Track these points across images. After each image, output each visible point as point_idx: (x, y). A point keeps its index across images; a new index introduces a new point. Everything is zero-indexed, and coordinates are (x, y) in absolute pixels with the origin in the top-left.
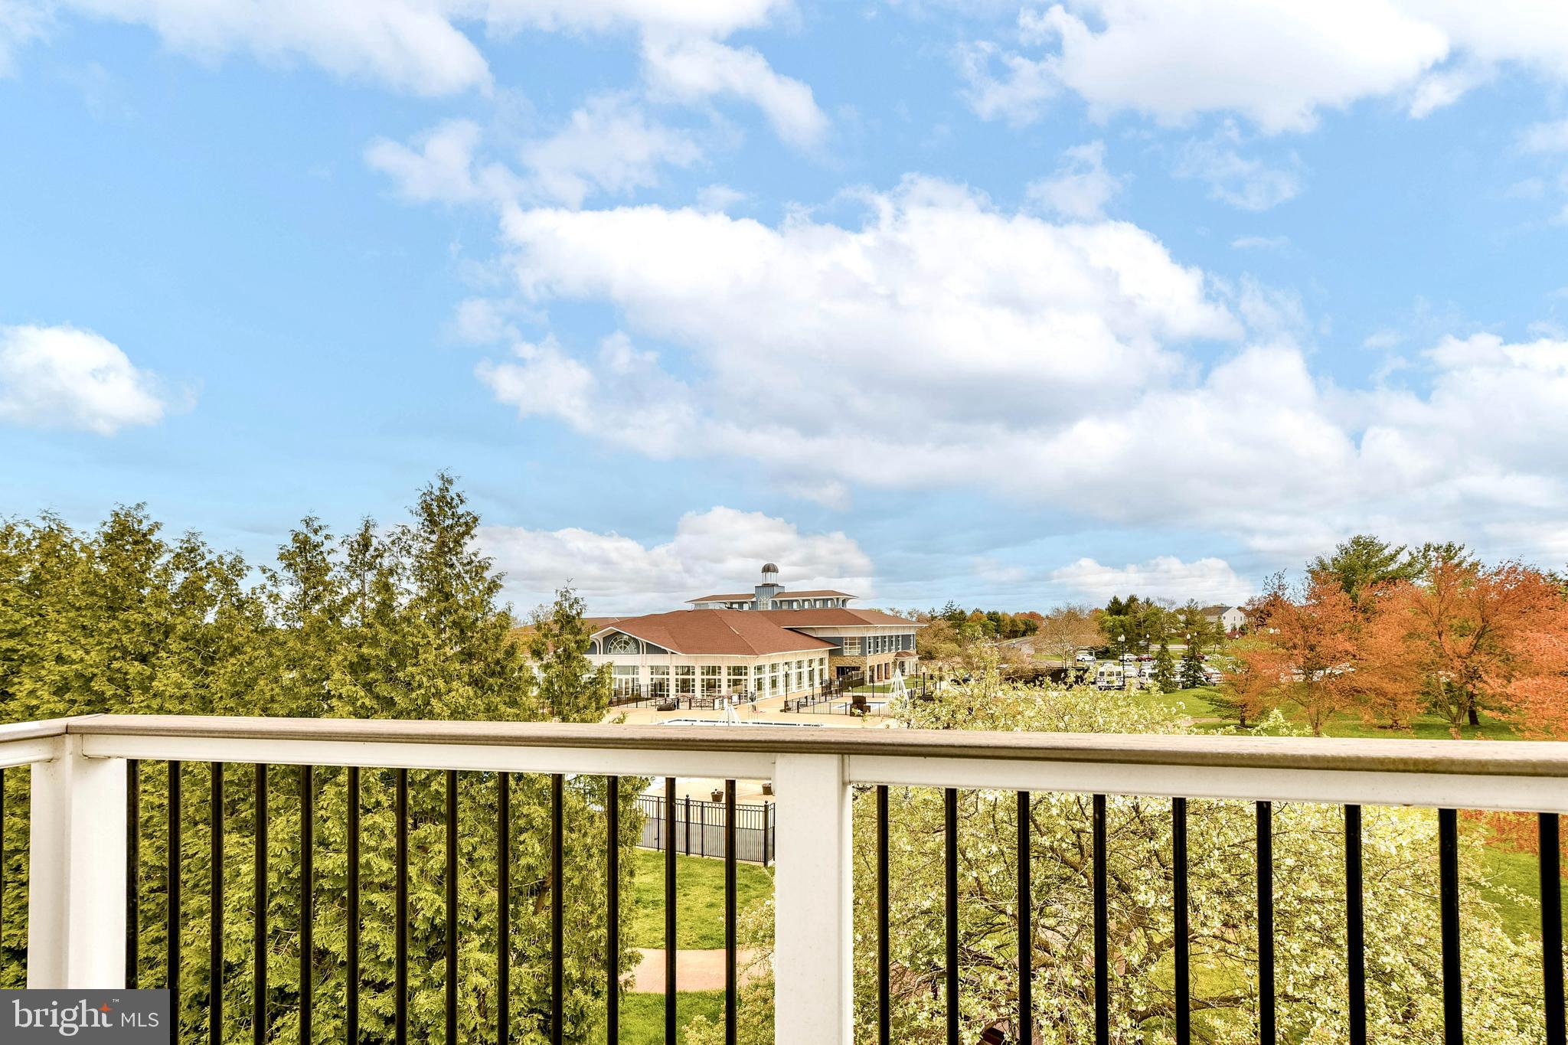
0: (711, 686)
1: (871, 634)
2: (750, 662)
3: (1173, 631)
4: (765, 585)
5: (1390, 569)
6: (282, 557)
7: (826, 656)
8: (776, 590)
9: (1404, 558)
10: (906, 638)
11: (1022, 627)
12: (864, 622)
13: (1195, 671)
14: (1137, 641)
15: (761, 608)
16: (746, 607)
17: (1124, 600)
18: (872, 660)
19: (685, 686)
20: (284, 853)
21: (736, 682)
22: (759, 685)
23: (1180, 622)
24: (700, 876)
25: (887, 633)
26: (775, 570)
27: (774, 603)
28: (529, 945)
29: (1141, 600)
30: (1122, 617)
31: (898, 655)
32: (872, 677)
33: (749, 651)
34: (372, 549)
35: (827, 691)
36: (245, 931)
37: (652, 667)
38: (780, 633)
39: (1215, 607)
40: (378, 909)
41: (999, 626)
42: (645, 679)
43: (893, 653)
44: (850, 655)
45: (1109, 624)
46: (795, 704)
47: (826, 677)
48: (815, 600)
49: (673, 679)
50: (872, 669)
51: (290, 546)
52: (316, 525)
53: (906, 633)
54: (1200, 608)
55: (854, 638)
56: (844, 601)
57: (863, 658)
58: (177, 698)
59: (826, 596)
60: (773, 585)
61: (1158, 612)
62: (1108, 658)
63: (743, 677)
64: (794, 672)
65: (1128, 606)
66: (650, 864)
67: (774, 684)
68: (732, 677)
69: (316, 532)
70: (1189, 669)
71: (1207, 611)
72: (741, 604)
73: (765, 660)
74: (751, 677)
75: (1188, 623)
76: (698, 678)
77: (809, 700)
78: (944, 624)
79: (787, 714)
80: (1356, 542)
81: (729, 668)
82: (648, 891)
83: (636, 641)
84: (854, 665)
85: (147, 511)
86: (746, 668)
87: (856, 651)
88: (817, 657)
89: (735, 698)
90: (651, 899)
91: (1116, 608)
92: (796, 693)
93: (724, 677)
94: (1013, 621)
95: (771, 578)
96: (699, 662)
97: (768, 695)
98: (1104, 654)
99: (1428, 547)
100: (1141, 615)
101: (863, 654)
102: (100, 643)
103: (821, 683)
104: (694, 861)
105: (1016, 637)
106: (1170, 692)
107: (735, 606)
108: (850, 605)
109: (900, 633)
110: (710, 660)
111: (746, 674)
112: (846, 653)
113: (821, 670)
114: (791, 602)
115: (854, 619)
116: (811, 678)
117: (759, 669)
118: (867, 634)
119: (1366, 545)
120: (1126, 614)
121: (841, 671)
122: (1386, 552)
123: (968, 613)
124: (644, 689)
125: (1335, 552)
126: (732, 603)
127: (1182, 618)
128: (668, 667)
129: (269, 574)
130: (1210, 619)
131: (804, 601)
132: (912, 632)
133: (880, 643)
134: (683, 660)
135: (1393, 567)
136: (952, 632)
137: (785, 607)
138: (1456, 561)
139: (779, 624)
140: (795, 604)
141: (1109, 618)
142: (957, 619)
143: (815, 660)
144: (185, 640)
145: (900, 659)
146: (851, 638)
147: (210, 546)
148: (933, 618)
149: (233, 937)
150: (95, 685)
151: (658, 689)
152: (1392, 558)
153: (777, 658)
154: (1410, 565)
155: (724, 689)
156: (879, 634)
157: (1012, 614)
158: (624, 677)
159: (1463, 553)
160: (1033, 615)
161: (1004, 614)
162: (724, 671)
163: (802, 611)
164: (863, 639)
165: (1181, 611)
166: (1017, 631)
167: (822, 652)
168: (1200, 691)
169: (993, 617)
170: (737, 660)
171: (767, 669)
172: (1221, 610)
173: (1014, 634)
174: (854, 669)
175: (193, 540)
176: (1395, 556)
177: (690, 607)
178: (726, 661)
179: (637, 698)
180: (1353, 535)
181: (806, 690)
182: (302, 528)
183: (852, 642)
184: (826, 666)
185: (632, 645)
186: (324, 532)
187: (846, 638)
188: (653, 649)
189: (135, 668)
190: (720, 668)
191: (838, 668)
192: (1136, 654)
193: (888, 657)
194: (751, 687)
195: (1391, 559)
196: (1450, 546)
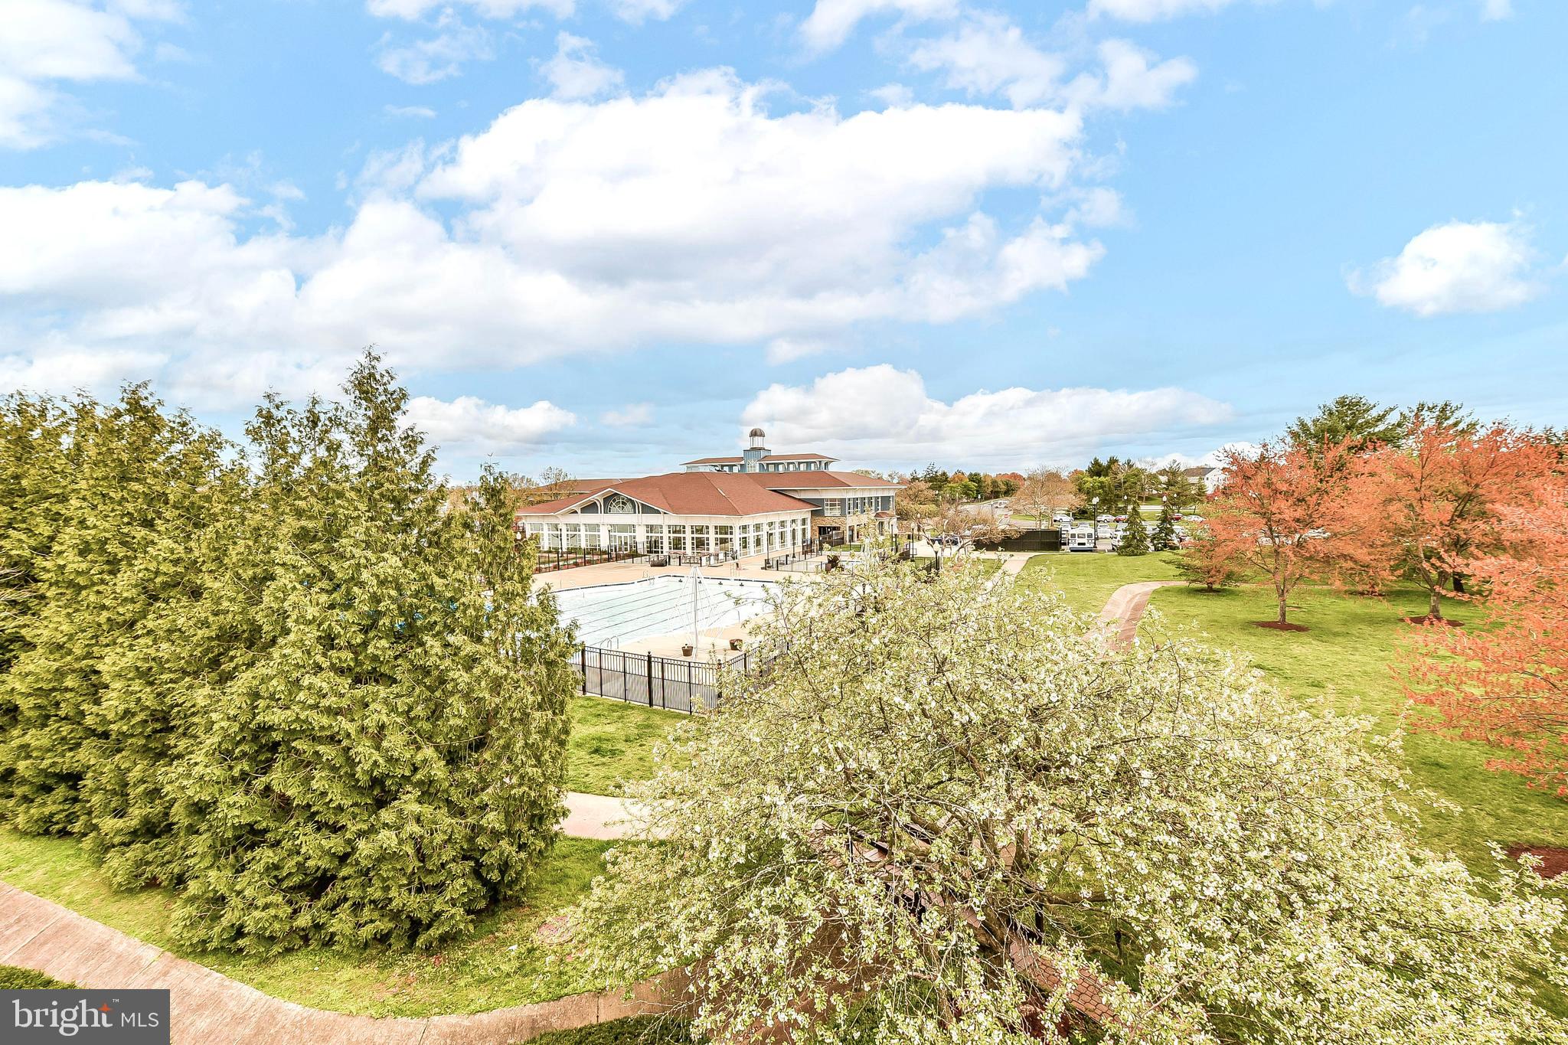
0: (700, 544)
1: (851, 495)
2: (736, 522)
3: (1155, 492)
4: (753, 449)
5: (1377, 430)
6: (248, 432)
7: (808, 516)
8: (763, 454)
9: (1393, 418)
10: (886, 500)
11: (1003, 488)
12: (844, 484)
13: (1166, 534)
14: (1115, 502)
15: (749, 470)
16: (736, 470)
17: (1104, 462)
18: (852, 520)
19: (677, 544)
20: (244, 705)
21: (724, 541)
22: (745, 543)
23: (1161, 483)
24: (658, 727)
25: (866, 495)
26: (762, 435)
27: (761, 465)
28: (463, 798)
29: (1122, 461)
30: (1102, 479)
31: (877, 515)
32: (852, 537)
33: (734, 512)
34: (320, 424)
35: (808, 549)
36: (218, 773)
37: (647, 526)
38: (765, 494)
39: (1198, 468)
40: (324, 760)
41: (980, 486)
42: (641, 537)
43: (872, 515)
44: (831, 516)
45: (1088, 485)
46: (775, 563)
47: (808, 536)
48: (799, 463)
49: (666, 537)
50: (852, 529)
51: (257, 422)
52: (277, 400)
53: (886, 494)
54: (1182, 469)
55: (835, 500)
56: (826, 464)
57: (842, 519)
58: (171, 561)
59: (809, 459)
60: (760, 449)
61: (1138, 474)
62: (1086, 519)
63: (729, 536)
64: (777, 531)
65: (1109, 467)
66: (615, 714)
67: (758, 542)
68: (719, 536)
69: (278, 407)
70: (1160, 532)
71: (1190, 472)
72: (731, 467)
73: (749, 520)
74: (737, 536)
75: (1169, 484)
76: (688, 536)
77: (790, 559)
78: (923, 486)
79: (768, 572)
80: (1342, 403)
81: (716, 527)
82: (608, 740)
83: (632, 502)
84: (834, 525)
85: (151, 388)
86: (731, 527)
87: (837, 512)
88: (799, 517)
89: (721, 556)
90: (610, 747)
91: (1097, 470)
92: (778, 552)
93: (712, 536)
94: (994, 483)
95: (758, 442)
96: (690, 521)
97: (752, 554)
98: (1081, 514)
99: (1421, 408)
100: (1121, 477)
101: (843, 514)
102: (113, 510)
103: (803, 542)
104: (656, 712)
105: (997, 497)
106: (1141, 554)
107: (726, 469)
108: (833, 468)
109: (880, 494)
110: (699, 520)
111: (731, 533)
112: (827, 513)
113: (804, 530)
114: (776, 465)
115: (835, 482)
116: (794, 538)
117: (744, 527)
118: (847, 496)
119: (1351, 405)
120: (1106, 475)
121: (823, 530)
122: (1374, 413)
123: (950, 475)
124: (640, 546)
125: (1318, 414)
126: (722, 466)
127: (1164, 479)
128: (661, 527)
129: (238, 448)
130: (1194, 480)
131: (789, 464)
132: (892, 493)
133: (860, 504)
134: (674, 520)
135: (1381, 427)
136: (931, 493)
137: (771, 469)
138: (1451, 421)
139: (764, 486)
140: (781, 467)
141: (1090, 479)
142: (938, 481)
143: (796, 519)
144: (178, 508)
145: (880, 519)
146: (831, 500)
147: (199, 421)
148: (914, 479)
149: (207, 779)
150: (109, 548)
151: (653, 546)
152: (1380, 418)
153: (763, 519)
154: (1399, 425)
155: (713, 548)
156: (859, 495)
157: (993, 475)
158: (623, 535)
159: (1458, 414)
160: (1015, 476)
161: (986, 476)
162: (712, 530)
163: (786, 473)
164: (843, 501)
165: (1163, 472)
166: (998, 492)
167: (805, 513)
168: (1167, 554)
169: (974, 478)
170: (723, 520)
171: (751, 528)
172: (1203, 471)
173: (995, 494)
174: (835, 528)
175: (184, 415)
176: (1384, 415)
177: (683, 470)
178: (712, 521)
179: (634, 555)
180: (1338, 396)
181: (789, 549)
182: (265, 404)
183: (833, 503)
184: (808, 526)
185: (629, 506)
186: (286, 408)
187: (827, 500)
188: (647, 510)
189: (140, 533)
190: (707, 527)
191: (820, 528)
192: (1114, 515)
193: (866, 518)
194: (737, 546)
195: (1380, 420)
196: (1446, 405)
